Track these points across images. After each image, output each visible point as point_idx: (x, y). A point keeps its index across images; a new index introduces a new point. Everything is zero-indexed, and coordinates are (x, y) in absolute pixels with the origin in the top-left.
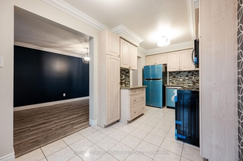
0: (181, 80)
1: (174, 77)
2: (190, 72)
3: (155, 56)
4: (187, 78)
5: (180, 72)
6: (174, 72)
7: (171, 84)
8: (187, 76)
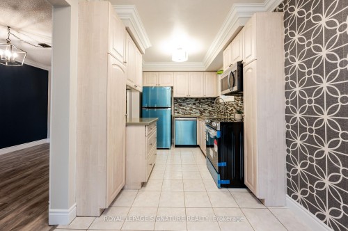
0: (188, 108)
1: (180, 105)
2: (197, 99)
3: (157, 73)
4: (194, 107)
5: (187, 99)
6: (180, 98)
7: (176, 114)
8: (194, 104)
